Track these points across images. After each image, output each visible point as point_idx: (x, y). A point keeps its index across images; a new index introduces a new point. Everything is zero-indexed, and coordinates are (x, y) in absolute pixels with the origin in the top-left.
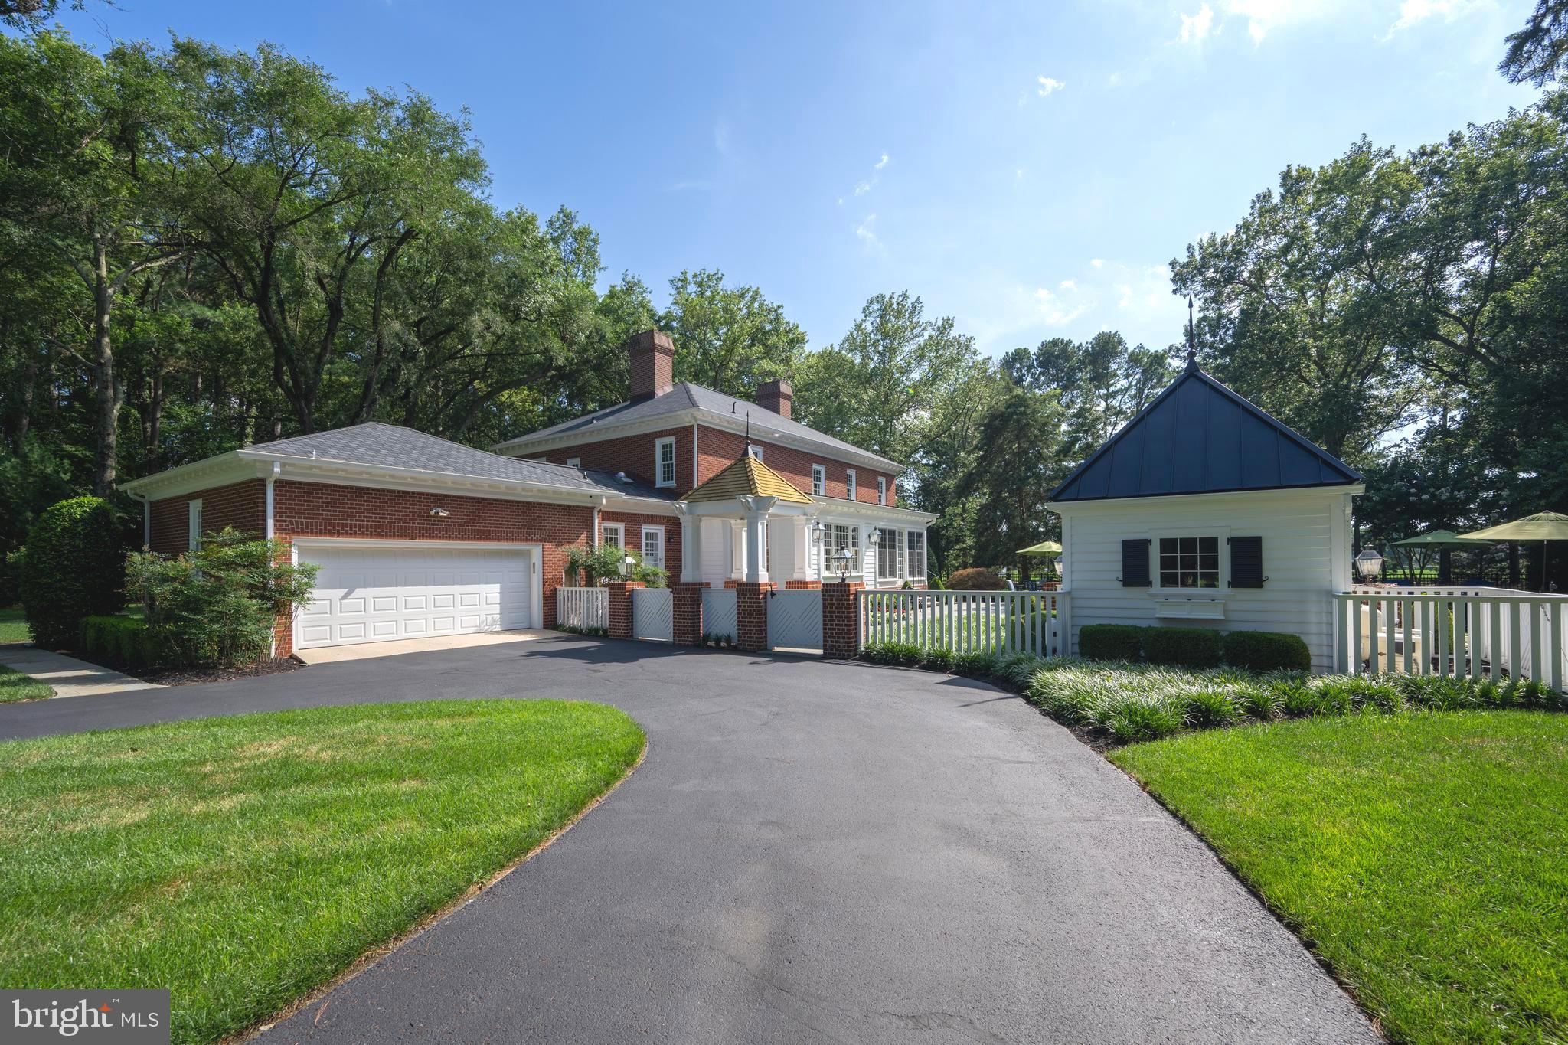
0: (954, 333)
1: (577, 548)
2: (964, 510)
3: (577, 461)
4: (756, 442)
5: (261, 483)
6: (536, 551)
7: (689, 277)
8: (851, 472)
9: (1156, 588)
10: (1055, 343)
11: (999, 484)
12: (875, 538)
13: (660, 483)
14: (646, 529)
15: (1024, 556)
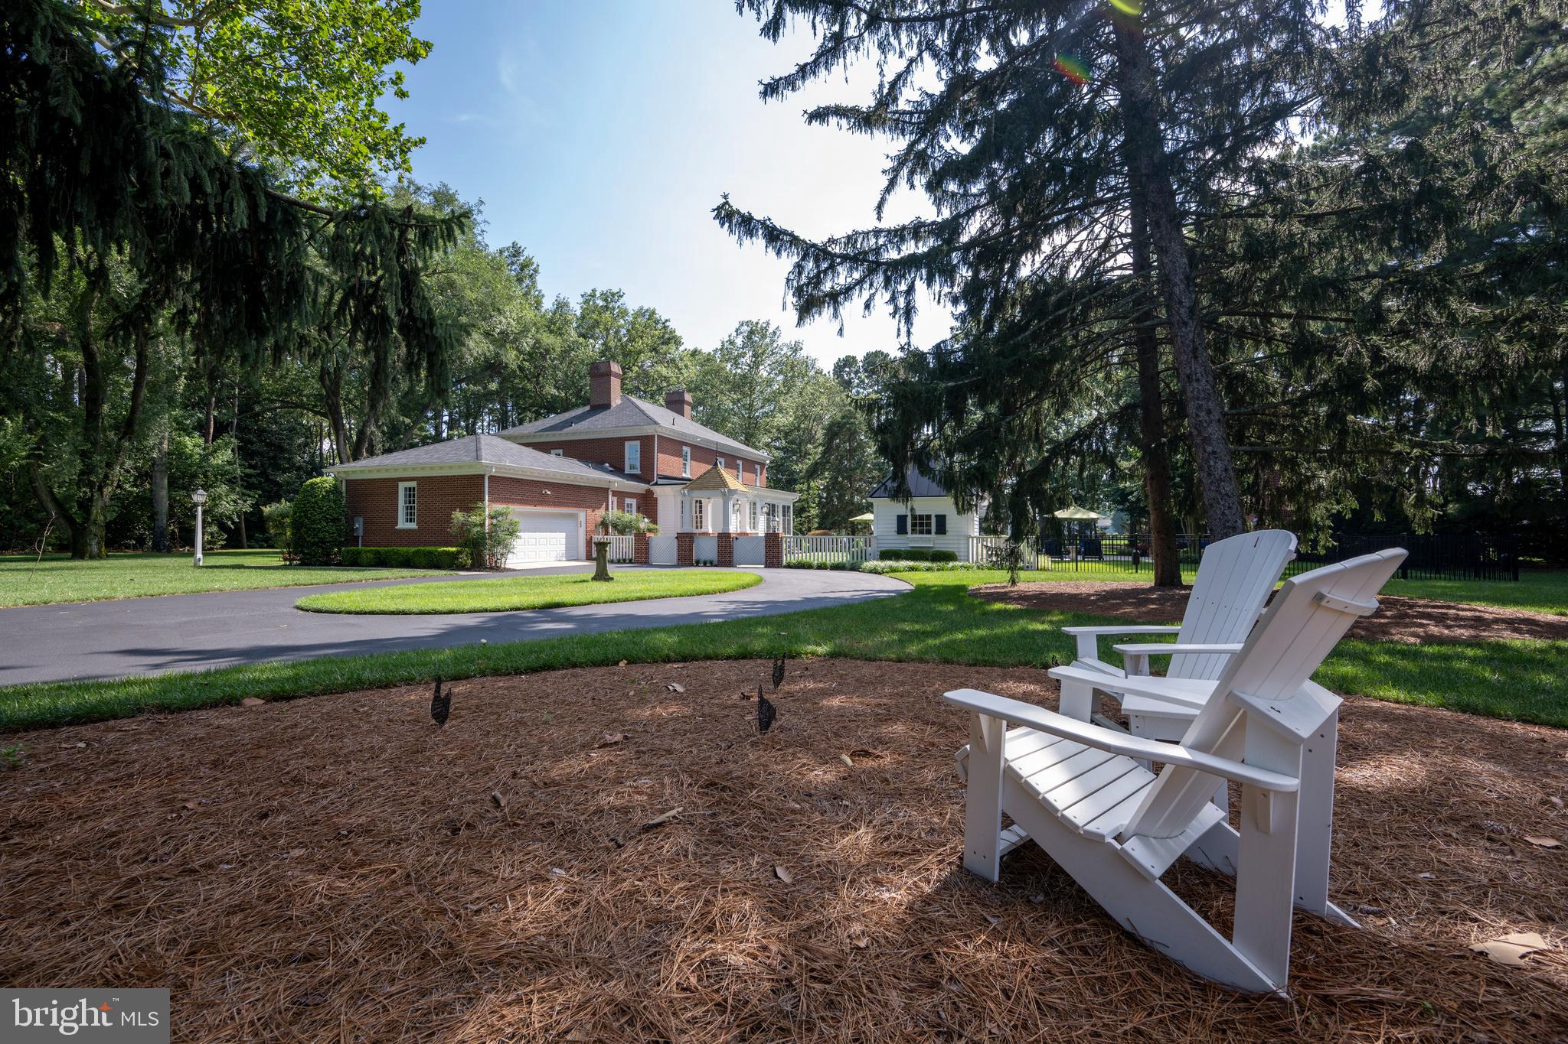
0: (803, 354)
1: (600, 513)
2: (809, 488)
3: (561, 451)
4: (687, 444)
5: (483, 476)
6: (582, 514)
7: (598, 294)
8: (740, 462)
9: (909, 535)
10: (877, 354)
11: (838, 470)
12: (765, 510)
13: (627, 471)
14: (628, 501)
15: (852, 523)
